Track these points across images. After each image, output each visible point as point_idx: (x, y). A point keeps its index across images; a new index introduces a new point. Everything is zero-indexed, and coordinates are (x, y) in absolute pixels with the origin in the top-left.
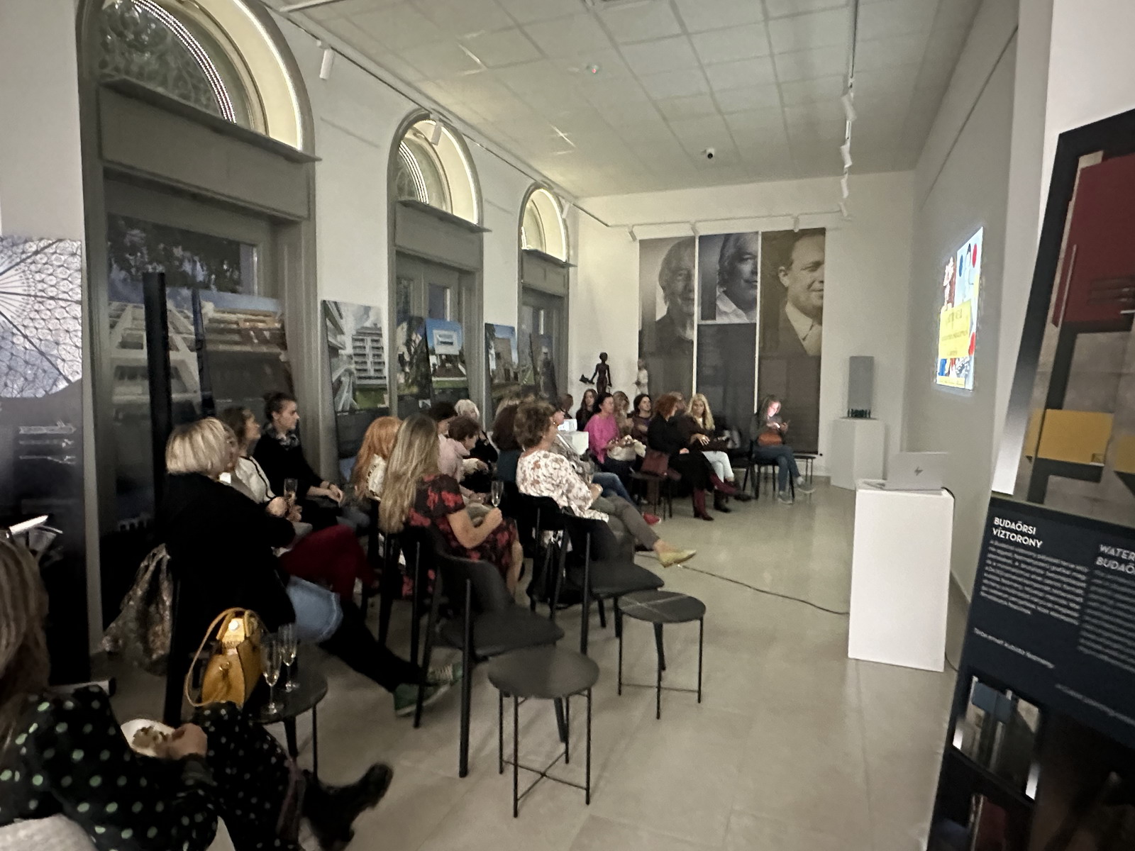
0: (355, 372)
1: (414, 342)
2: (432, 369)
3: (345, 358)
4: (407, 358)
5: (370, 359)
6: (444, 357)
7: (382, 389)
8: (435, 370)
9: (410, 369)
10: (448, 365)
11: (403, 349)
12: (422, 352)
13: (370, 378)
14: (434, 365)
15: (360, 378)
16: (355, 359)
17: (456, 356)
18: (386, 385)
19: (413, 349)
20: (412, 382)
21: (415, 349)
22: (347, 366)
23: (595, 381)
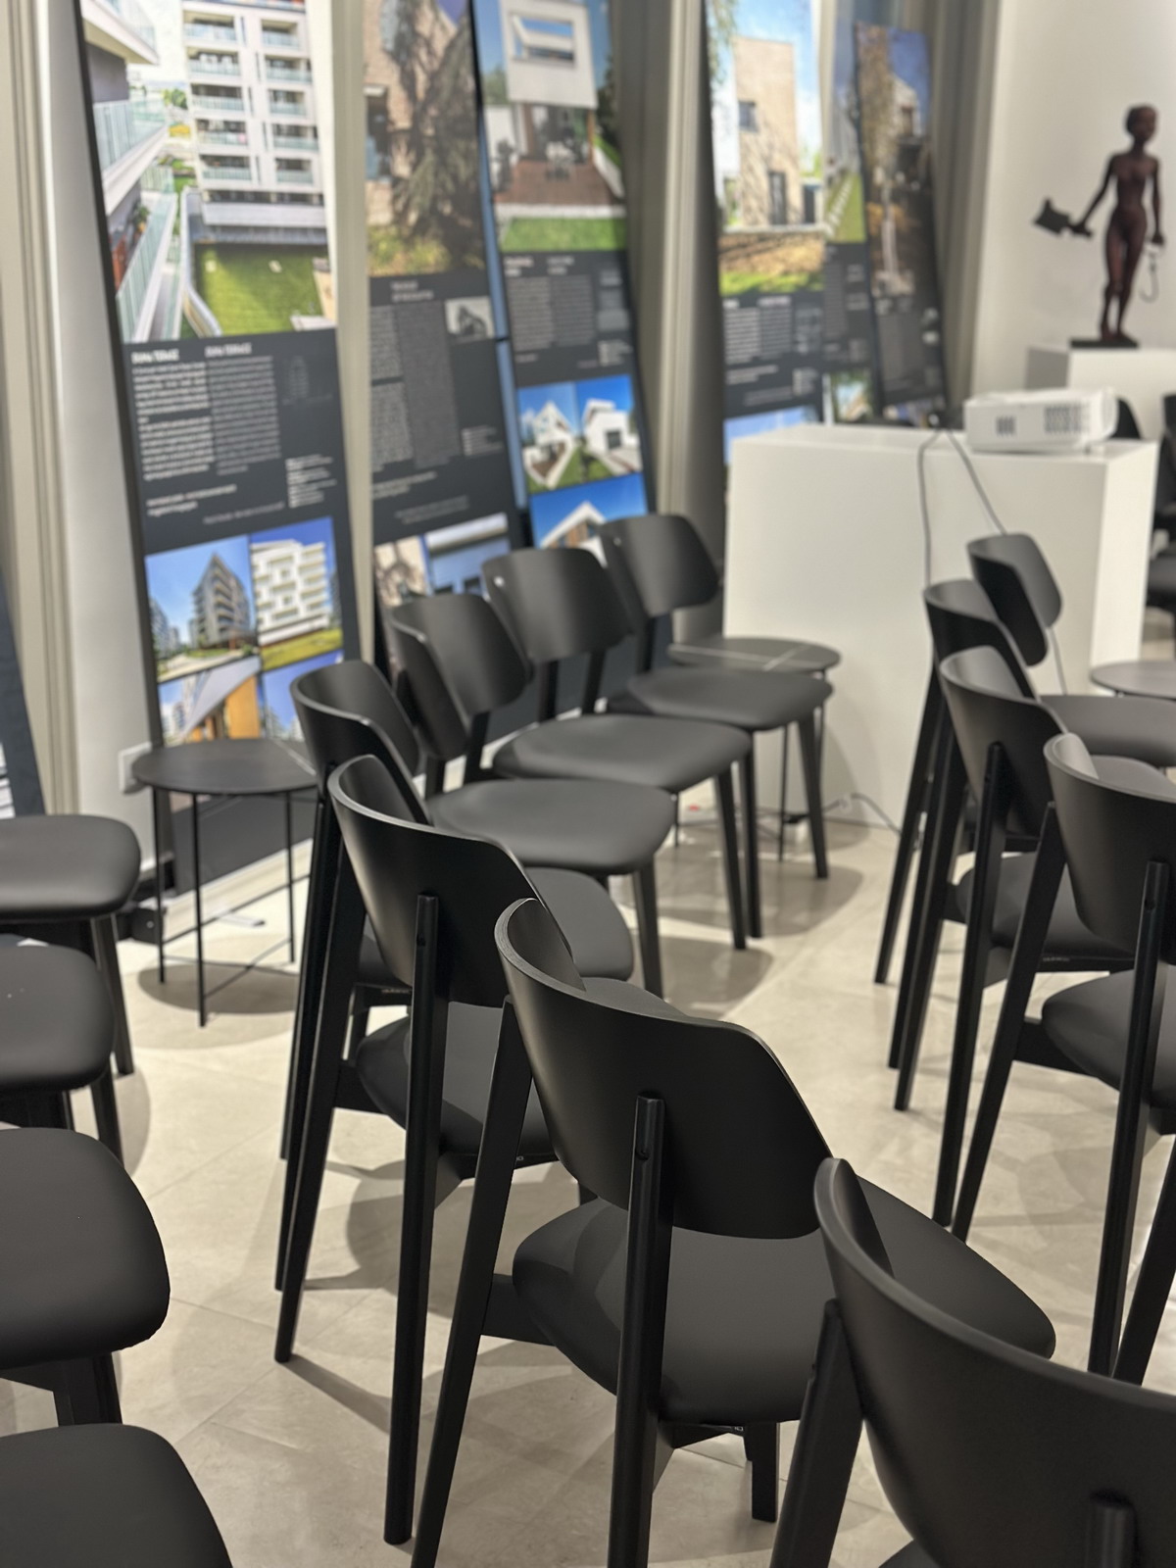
0: (199, 167)
1: (428, 43)
2: (495, 167)
3: (156, 103)
4: (400, 115)
5: (258, 113)
6: (540, 116)
7: (307, 250)
8: (506, 171)
9: (414, 167)
10: (557, 151)
11: (384, 77)
12: (457, 91)
13: (260, 198)
14: (505, 149)
15: (222, 196)
16: (200, 108)
17: (583, 113)
18: (322, 231)
19: (422, 79)
20: (421, 220)
21: (433, 77)
22: (163, 143)
23: (1100, 222)
